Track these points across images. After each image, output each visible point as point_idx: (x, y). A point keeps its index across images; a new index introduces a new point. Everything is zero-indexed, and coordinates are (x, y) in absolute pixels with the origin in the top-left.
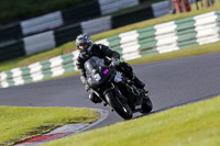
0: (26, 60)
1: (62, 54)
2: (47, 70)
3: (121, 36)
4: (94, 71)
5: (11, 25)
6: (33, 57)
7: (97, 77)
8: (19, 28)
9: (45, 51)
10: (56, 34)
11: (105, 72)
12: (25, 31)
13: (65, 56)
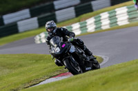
1: (79, 21)
3: (116, 10)
5: (47, 4)
7: (58, 50)
8: (53, 6)
9: (69, 20)
10: (76, 9)
11: (63, 46)
12: (56, 7)
13: (81, 22)
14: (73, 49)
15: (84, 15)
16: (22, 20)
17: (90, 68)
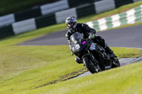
0: (96, 17)
2: (109, 23)
4: (76, 42)
6: (101, 15)
7: (78, 47)
9: (108, 11)
11: (83, 43)
13: (121, 14)
14: (93, 47)
15: (124, 7)
16: (60, 11)
17: (110, 67)
